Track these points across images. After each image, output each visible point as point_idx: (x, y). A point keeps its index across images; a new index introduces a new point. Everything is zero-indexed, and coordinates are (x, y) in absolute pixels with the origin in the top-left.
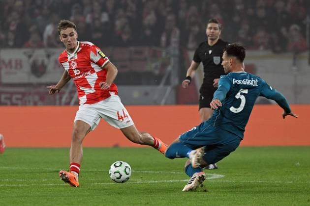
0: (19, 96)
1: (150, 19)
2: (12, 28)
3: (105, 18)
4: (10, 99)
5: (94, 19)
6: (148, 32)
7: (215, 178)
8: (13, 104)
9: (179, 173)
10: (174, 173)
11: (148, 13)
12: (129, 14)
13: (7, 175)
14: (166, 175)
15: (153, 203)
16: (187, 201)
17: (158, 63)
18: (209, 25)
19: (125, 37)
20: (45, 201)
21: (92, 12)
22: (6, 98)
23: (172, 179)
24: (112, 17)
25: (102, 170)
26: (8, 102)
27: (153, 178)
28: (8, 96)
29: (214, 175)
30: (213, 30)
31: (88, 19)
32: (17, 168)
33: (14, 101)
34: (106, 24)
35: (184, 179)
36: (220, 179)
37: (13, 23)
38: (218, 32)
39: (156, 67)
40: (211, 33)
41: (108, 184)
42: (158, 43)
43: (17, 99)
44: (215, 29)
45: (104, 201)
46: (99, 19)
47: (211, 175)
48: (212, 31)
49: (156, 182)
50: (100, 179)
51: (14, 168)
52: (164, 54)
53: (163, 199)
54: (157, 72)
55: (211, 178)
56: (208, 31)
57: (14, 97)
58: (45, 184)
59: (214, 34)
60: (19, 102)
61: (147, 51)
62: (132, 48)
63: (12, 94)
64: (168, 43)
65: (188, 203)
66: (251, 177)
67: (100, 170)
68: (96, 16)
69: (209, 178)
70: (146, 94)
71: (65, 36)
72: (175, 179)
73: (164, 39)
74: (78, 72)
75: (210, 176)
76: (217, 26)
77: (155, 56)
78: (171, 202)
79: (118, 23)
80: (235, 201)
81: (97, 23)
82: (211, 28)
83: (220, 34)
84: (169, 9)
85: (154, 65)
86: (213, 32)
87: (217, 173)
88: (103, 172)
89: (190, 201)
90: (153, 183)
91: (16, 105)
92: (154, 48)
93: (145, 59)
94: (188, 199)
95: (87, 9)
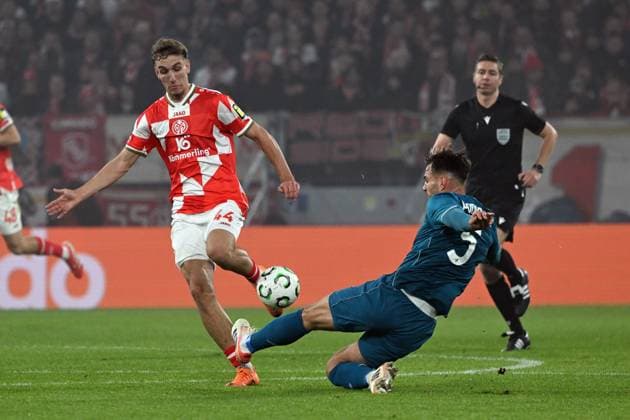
0: (144, 208)
1: (398, 56)
2: (130, 76)
3: (310, 54)
4: (126, 213)
5: (288, 58)
6: (394, 83)
7: (524, 366)
8: (132, 224)
9: (454, 357)
10: (445, 357)
11: (395, 47)
12: (356, 47)
13: (120, 362)
14: (429, 361)
15: (404, 416)
16: (471, 411)
17: (414, 143)
18: (480, 66)
19: (349, 93)
20: (194, 412)
21: (285, 43)
22: (119, 212)
23: (442, 369)
24: (325, 54)
25: (307, 352)
26: (123, 219)
27: (404, 368)
28: (123, 207)
29: (523, 360)
30: (487, 77)
31: (278, 57)
32: (139, 348)
33: (134, 217)
34: (312, 66)
35: (464, 369)
36: (535, 368)
37: (132, 65)
38: (497, 79)
39: (410, 151)
40: (484, 82)
41: (317, 379)
42: (413, 104)
43: (141, 214)
44: (492, 73)
45: (309, 413)
46: (298, 57)
47: (517, 360)
48: (485, 77)
49: (411, 374)
50: (301, 370)
51: (133, 348)
52: (425, 125)
53: (423, 408)
54: (411, 160)
55: (517, 367)
56: (477, 78)
57: (135, 209)
58: (195, 378)
59: (490, 82)
60: (144, 220)
61: (391, 120)
62: (363, 114)
63: (130, 203)
64: (433, 103)
65: (473, 415)
66: (595, 365)
67: (301, 352)
68: (294, 51)
69: (513, 368)
70: (391, 203)
71: (165, 71)
72: (448, 369)
73: (424, 95)
74: (186, 145)
75: (517, 363)
76: (495, 66)
77: (408, 128)
78: (440, 413)
79: (337, 66)
80: (564, 413)
81: (295, 65)
82: (483, 72)
83: (500, 82)
84: (435, 37)
85: (405, 147)
86: (487, 80)
87: (529, 358)
88: (307, 355)
89: (476, 411)
90: (404, 377)
91: (137, 225)
92: (407, 114)
93: (389, 136)
94: (473, 408)
95: (276, 37)
